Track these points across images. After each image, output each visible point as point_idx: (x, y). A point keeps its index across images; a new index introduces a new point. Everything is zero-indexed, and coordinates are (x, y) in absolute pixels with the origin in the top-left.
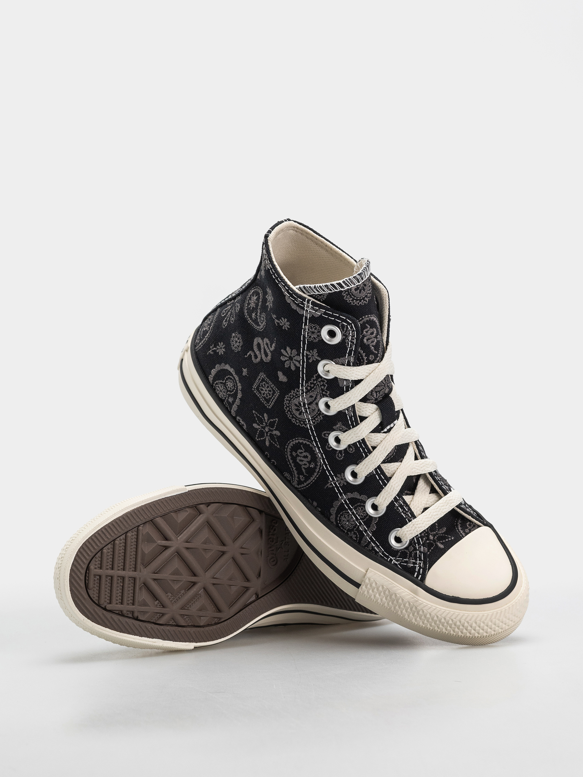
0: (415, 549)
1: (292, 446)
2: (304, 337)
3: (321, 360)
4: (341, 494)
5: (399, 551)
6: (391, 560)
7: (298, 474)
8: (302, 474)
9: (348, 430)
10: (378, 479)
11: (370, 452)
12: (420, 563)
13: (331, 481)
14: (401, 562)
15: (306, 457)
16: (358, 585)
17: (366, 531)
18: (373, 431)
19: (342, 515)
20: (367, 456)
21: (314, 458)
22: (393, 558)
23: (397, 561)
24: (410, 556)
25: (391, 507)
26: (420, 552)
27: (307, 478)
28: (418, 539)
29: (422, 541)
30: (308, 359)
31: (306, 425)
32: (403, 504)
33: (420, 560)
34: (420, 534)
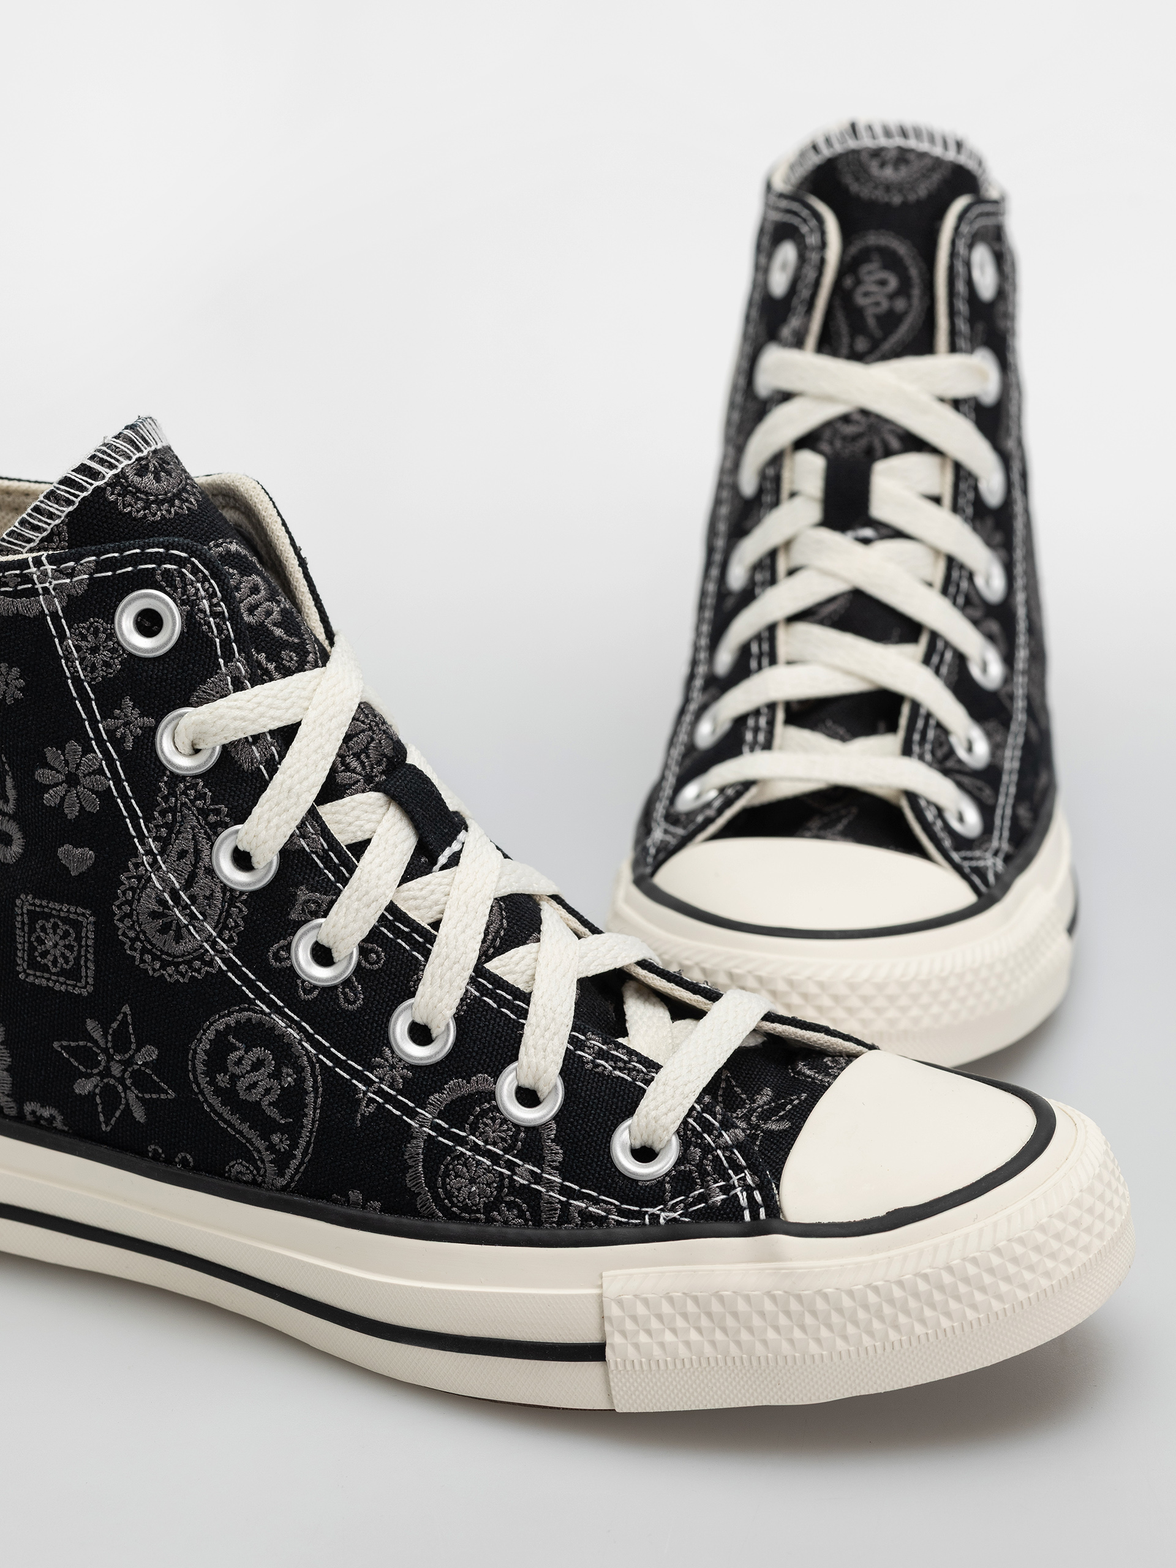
0: (707, 1149)
1: (206, 1058)
2: (77, 681)
3: (158, 722)
4: (413, 1114)
5: (664, 1179)
6: (655, 1218)
7: (265, 1137)
8: (276, 1127)
9: (335, 900)
10: (495, 1006)
11: (431, 939)
12: (744, 1179)
13: (365, 1093)
14: (686, 1208)
15: (257, 1065)
16: (595, 1352)
17: (537, 1179)
18: (408, 876)
19: (446, 1175)
20: (427, 954)
21: (283, 1051)
22: (656, 1210)
23: (673, 1209)
24: (703, 1174)
25: (571, 1069)
26: (726, 1148)
27: (293, 1132)
28: (699, 1119)
29: (715, 1119)
30: (118, 743)
31: (211, 963)
32: (604, 1047)
33: (738, 1169)
34: (699, 1100)
